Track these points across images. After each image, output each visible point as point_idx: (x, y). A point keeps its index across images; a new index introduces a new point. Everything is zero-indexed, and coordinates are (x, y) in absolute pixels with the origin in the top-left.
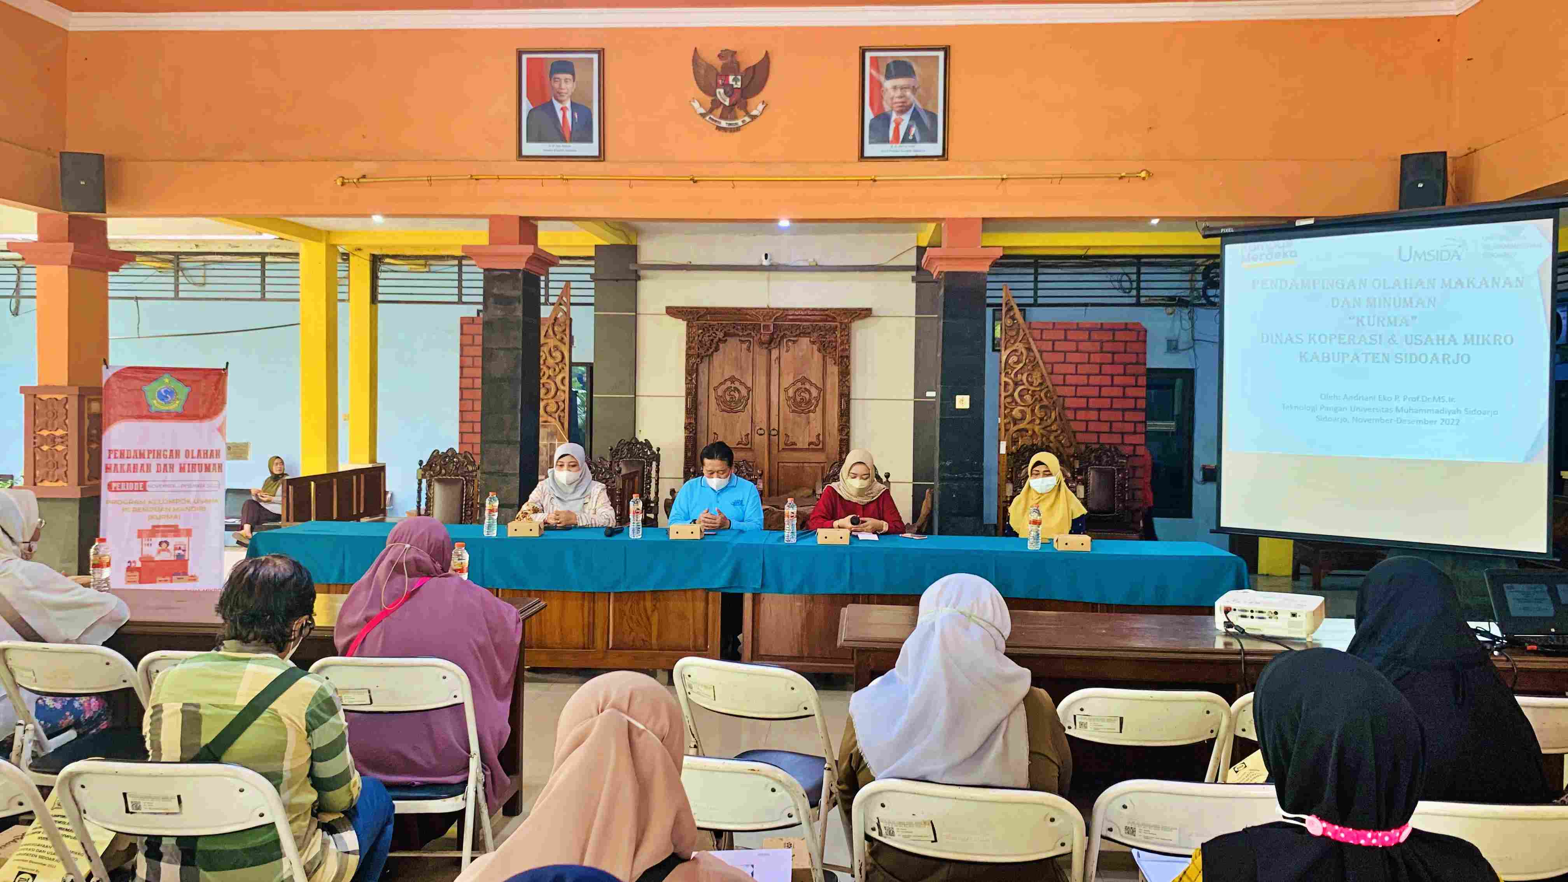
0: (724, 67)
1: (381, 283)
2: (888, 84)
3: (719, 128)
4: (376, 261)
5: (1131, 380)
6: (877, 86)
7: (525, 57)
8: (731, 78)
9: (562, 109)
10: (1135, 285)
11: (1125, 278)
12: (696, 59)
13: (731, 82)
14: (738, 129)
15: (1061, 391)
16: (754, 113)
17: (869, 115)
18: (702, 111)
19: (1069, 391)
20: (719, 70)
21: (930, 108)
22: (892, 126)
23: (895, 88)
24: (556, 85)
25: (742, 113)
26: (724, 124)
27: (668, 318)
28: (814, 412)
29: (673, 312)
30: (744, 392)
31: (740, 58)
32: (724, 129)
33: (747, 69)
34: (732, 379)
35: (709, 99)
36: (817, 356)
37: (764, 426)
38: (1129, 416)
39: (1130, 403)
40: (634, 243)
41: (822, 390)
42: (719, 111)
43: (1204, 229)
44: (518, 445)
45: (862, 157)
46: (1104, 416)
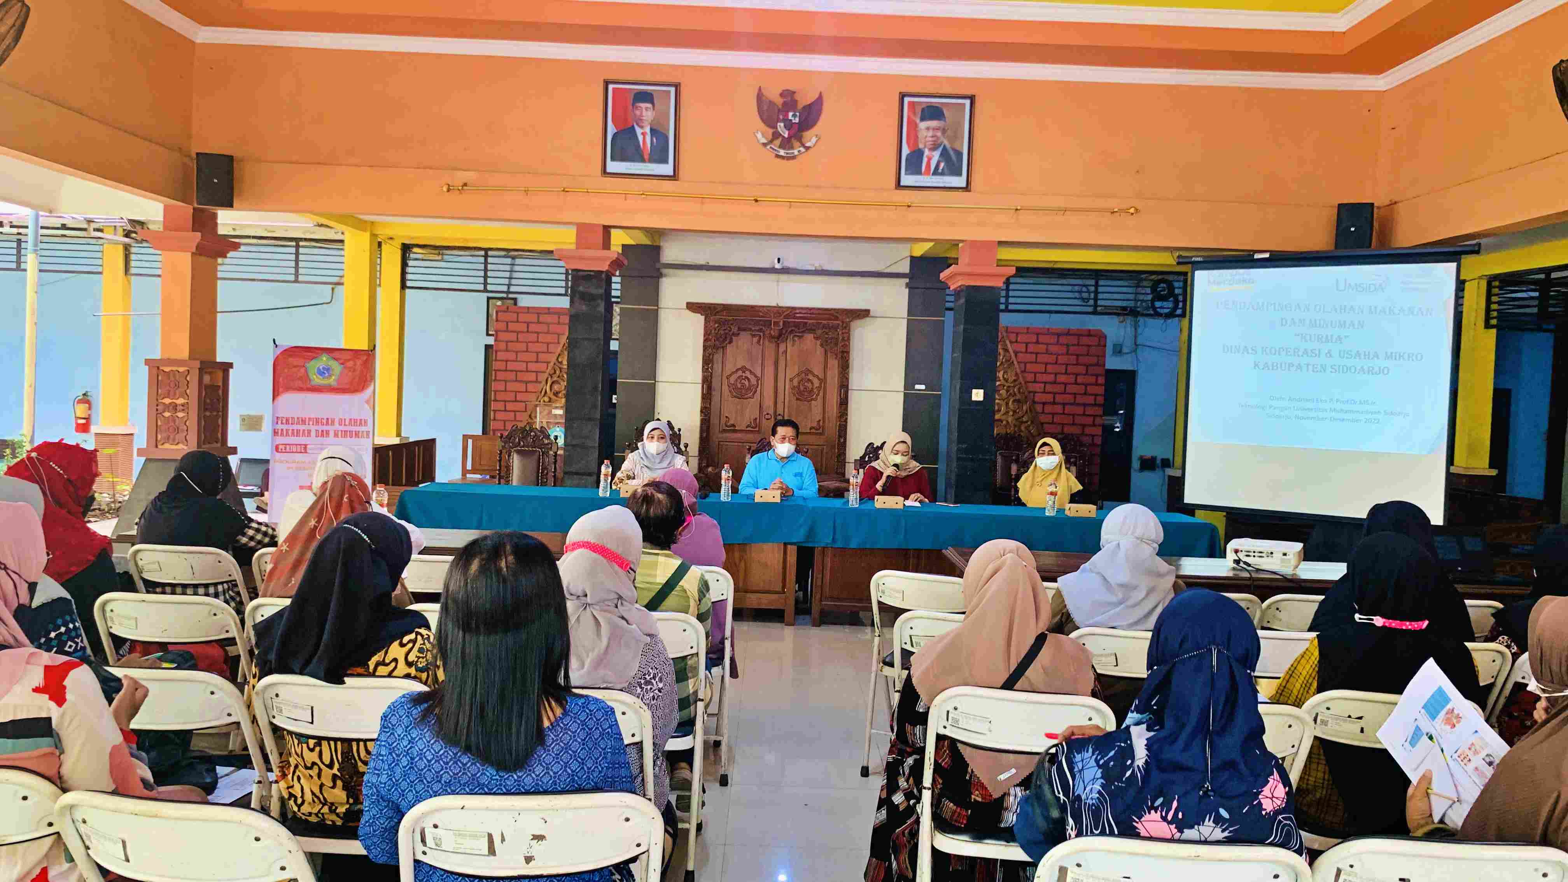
0: (785, 104)
1: (409, 270)
2: (923, 125)
3: (778, 156)
4: (406, 249)
5: (1092, 380)
6: (913, 126)
7: (611, 87)
8: (791, 114)
9: (643, 134)
10: (1092, 296)
11: (1084, 289)
12: (760, 97)
13: (790, 117)
14: (794, 158)
15: (1032, 387)
16: (808, 145)
17: (906, 151)
18: (764, 141)
19: (1039, 387)
20: (780, 107)
21: (957, 146)
22: (925, 160)
23: (928, 129)
24: (638, 113)
25: (798, 144)
26: (782, 152)
27: (688, 312)
28: (816, 399)
29: (693, 307)
30: (753, 381)
31: (797, 97)
32: (782, 157)
33: (804, 107)
34: (743, 369)
35: (771, 131)
36: (819, 351)
37: (771, 412)
38: (1090, 411)
39: (1090, 400)
40: (657, 244)
41: (823, 381)
42: (778, 142)
43: (1179, 257)
44: (598, 422)
45: (898, 185)
46: (1068, 409)
